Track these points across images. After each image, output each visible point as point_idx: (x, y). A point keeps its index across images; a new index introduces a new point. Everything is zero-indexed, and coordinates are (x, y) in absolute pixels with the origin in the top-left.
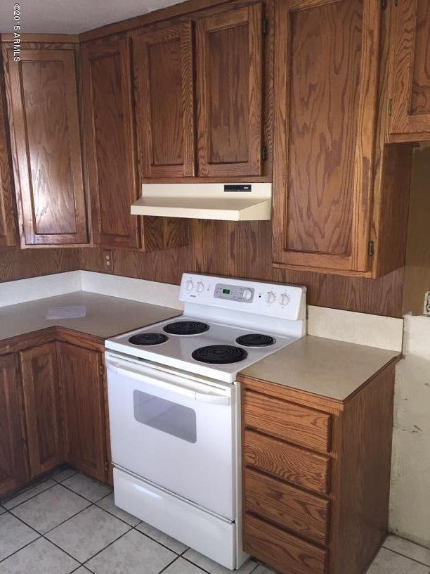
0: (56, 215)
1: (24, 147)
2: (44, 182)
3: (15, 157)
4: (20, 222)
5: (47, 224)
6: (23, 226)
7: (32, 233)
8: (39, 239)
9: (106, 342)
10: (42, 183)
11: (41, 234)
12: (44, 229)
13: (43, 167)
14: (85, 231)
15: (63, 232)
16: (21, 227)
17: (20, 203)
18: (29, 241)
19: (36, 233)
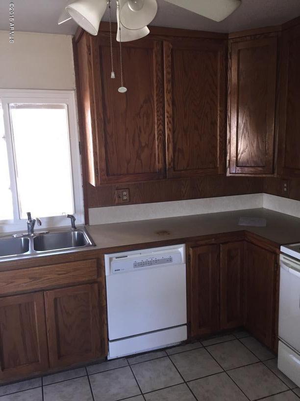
0: (252, 153)
1: (236, 108)
2: (247, 131)
3: (229, 115)
4: (228, 158)
5: (245, 160)
6: (229, 161)
7: (235, 165)
8: (239, 170)
9: (281, 247)
10: (245, 132)
11: (241, 167)
12: (242, 163)
13: (246, 120)
14: (271, 165)
15: (255, 166)
16: (228, 162)
17: (229, 145)
18: (232, 171)
19: (237, 166)
